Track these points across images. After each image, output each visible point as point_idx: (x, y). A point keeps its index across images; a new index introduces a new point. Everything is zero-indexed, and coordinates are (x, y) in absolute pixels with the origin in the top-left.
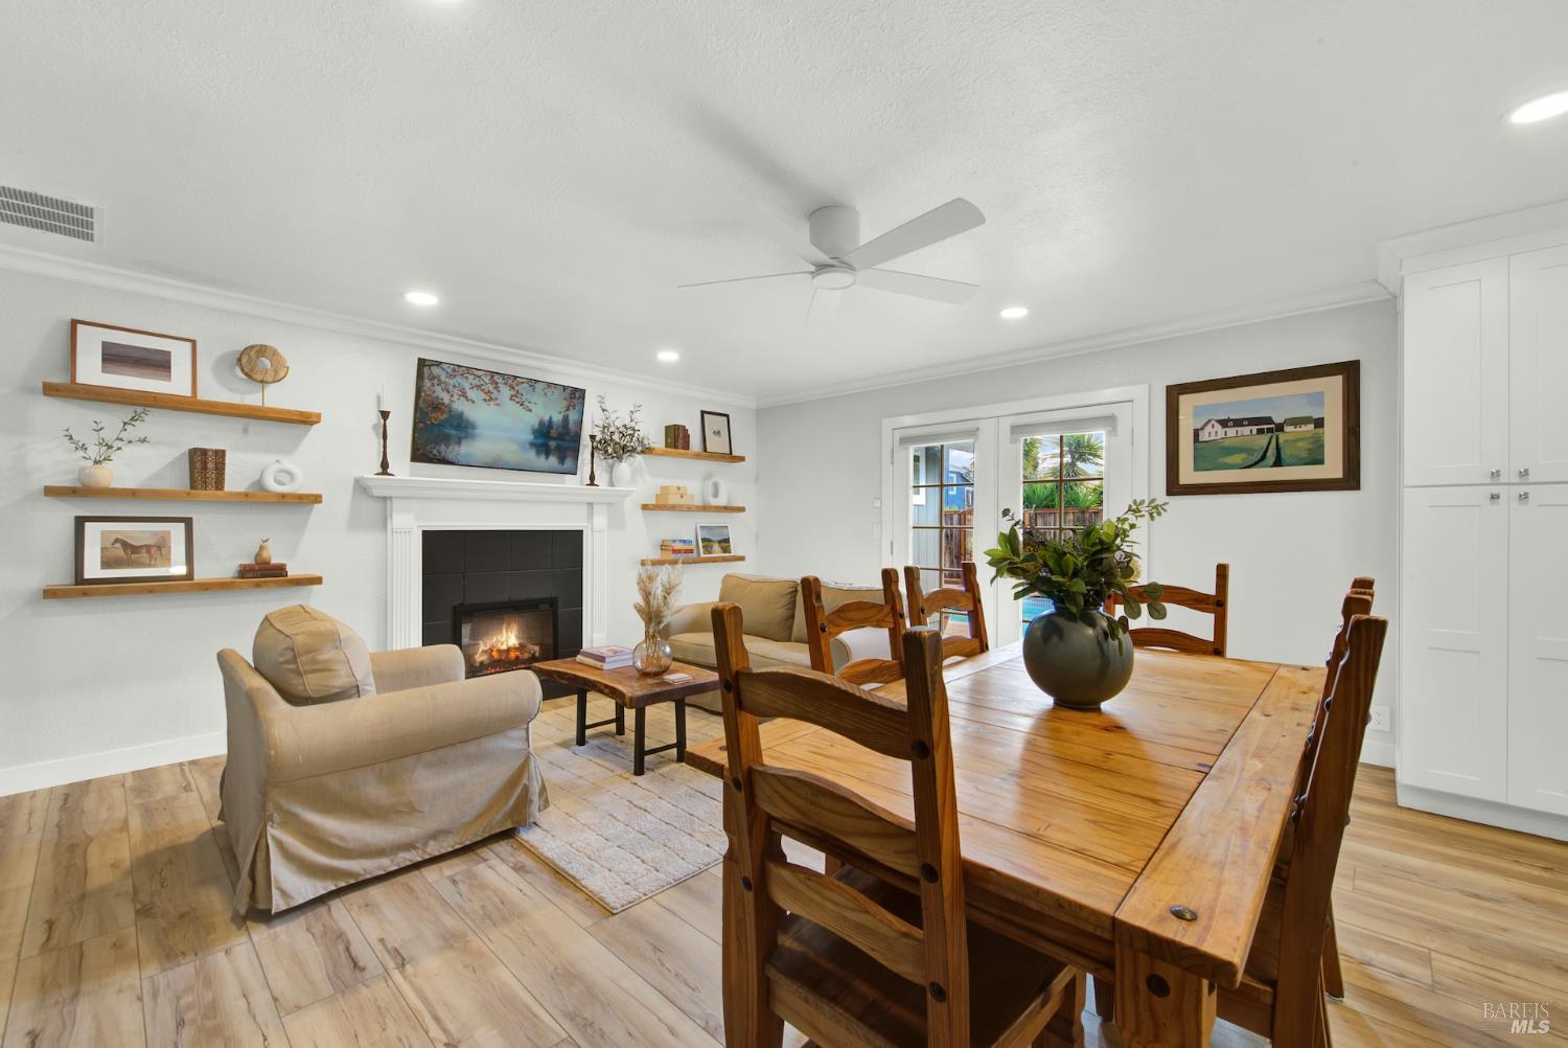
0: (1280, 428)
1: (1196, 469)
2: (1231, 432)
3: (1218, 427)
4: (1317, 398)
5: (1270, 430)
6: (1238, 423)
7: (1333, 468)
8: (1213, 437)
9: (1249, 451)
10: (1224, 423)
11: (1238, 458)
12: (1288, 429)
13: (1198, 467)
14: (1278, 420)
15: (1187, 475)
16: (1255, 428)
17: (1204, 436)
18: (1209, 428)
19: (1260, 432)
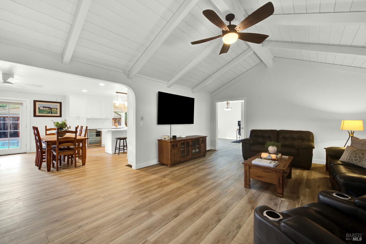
0: (52, 109)
1: (39, 113)
2: (45, 108)
3: (43, 108)
4: (57, 106)
5: (50, 109)
6: (46, 107)
7: (59, 114)
8: (42, 109)
9: (48, 111)
10: (44, 107)
11: (46, 112)
12: (53, 109)
13: (39, 112)
14: (51, 108)
15: (37, 114)
16: (48, 108)
17: (40, 108)
18: (41, 107)
19: (49, 109)
